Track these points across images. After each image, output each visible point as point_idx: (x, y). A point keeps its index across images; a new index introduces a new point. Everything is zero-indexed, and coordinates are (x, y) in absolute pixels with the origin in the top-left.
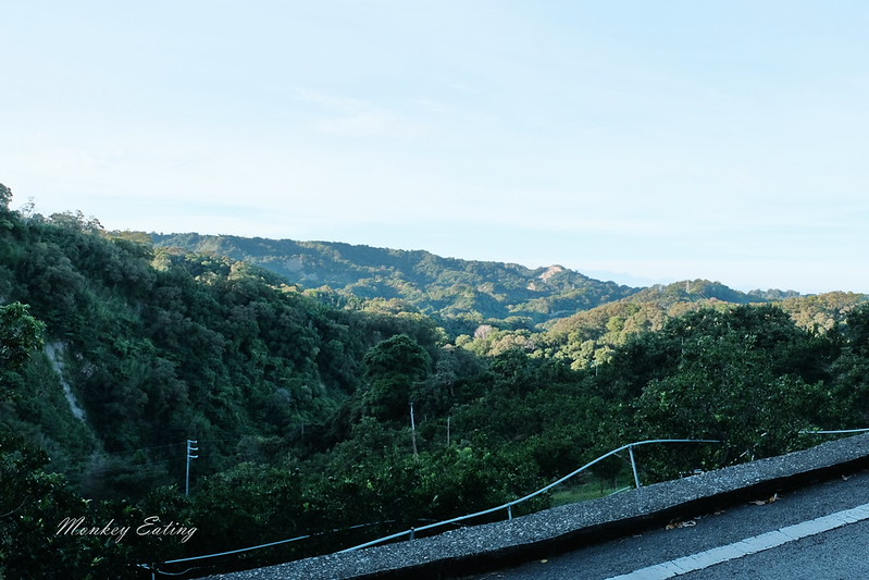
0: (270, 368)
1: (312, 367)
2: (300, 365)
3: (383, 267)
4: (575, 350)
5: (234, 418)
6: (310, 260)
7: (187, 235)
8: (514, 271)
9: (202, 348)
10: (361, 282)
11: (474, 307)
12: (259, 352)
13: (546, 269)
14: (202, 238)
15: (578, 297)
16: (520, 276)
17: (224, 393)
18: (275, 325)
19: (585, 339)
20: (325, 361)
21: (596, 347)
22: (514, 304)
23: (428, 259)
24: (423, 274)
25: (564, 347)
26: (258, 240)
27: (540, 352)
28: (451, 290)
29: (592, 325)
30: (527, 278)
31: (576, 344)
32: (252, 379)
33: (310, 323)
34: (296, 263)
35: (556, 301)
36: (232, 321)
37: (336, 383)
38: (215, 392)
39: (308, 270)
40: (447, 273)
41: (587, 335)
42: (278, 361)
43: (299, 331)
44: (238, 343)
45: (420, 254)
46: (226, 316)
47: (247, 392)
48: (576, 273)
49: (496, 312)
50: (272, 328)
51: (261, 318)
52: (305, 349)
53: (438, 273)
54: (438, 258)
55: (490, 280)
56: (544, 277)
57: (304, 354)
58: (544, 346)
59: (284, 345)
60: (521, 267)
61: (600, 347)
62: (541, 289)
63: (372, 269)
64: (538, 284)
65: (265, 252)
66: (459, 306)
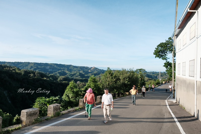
3: (64, 68)
6: (50, 67)
8: (87, 68)
10: (60, 71)
11: (79, 75)
13: (92, 68)
14: (30, 63)
15: (96, 73)
22: (86, 74)
23: (72, 66)
24: (71, 69)
26: (41, 63)
28: (75, 72)
30: (89, 69)
34: (48, 67)
35: (93, 74)
39: (50, 69)
40: (75, 69)
45: (70, 65)
55: (82, 70)
62: (91, 71)
63: (62, 68)
64: (90, 70)
65: (42, 65)
66: (77, 75)
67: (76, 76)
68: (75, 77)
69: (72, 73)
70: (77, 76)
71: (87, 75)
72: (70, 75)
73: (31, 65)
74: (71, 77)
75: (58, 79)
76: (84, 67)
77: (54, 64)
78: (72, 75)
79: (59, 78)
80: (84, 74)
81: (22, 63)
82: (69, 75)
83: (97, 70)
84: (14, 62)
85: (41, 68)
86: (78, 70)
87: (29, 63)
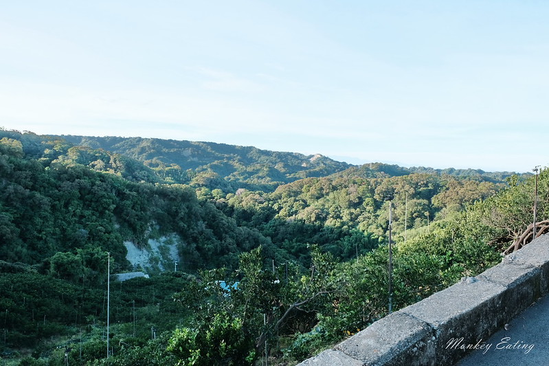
0: (82, 216)
1: (109, 216)
2: (102, 214)
3: (232, 155)
4: (285, 202)
5: (48, 247)
7: (136, 138)
8: (297, 157)
9: (36, 206)
10: (216, 162)
11: (268, 175)
12: (76, 207)
13: (313, 156)
14: (143, 139)
16: (299, 159)
17: (44, 233)
18: (90, 192)
19: (291, 196)
20: (118, 212)
21: (295, 201)
22: (290, 174)
23: (254, 150)
24: (251, 158)
25: (279, 201)
26: (171, 140)
27: (267, 203)
28: (258, 166)
29: (295, 189)
30: (302, 160)
31: (285, 199)
32: (69, 223)
33: (114, 191)
35: (310, 172)
36: (59, 191)
37: (126, 224)
38: (40, 232)
39: (193, 156)
40: (263, 158)
41: (292, 194)
42: (87, 213)
43: (103, 196)
44: (63, 203)
45: (251, 148)
46: (57, 187)
47: (63, 230)
48: (327, 158)
49: (279, 177)
50: (88, 194)
51: (81, 189)
52: (106, 206)
53: (259, 157)
54: (259, 150)
55: (283, 161)
56: (312, 160)
57: (105, 209)
58: (269, 200)
59: (93, 204)
60: (301, 155)
61: (297, 201)
62: (308, 165)
63: (226, 155)
64: (307, 163)
65: (173, 147)
66: (260, 174)
67: (259, 177)
68: (256, 179)
69: (249, 169)
70: (262, 178)
71: (292, 175)
72: (242, 174)
73: (144, 144)
74: (245, 178)
75: (190, 180)
76: (290, 154)
77: (205, 143)
78: (248, 173)
79: (194, 179)
80: (285, 173)
81: (124, 139)
82: (239, 174)
83: (328, 162)
84: (103, 136)
85: (168, 154)
86: (271, 162)
87: (140, 140)
